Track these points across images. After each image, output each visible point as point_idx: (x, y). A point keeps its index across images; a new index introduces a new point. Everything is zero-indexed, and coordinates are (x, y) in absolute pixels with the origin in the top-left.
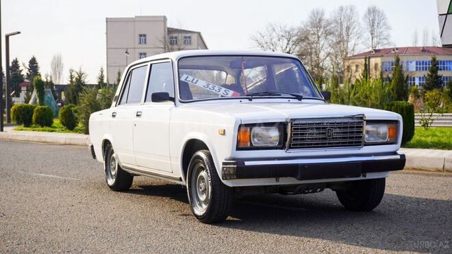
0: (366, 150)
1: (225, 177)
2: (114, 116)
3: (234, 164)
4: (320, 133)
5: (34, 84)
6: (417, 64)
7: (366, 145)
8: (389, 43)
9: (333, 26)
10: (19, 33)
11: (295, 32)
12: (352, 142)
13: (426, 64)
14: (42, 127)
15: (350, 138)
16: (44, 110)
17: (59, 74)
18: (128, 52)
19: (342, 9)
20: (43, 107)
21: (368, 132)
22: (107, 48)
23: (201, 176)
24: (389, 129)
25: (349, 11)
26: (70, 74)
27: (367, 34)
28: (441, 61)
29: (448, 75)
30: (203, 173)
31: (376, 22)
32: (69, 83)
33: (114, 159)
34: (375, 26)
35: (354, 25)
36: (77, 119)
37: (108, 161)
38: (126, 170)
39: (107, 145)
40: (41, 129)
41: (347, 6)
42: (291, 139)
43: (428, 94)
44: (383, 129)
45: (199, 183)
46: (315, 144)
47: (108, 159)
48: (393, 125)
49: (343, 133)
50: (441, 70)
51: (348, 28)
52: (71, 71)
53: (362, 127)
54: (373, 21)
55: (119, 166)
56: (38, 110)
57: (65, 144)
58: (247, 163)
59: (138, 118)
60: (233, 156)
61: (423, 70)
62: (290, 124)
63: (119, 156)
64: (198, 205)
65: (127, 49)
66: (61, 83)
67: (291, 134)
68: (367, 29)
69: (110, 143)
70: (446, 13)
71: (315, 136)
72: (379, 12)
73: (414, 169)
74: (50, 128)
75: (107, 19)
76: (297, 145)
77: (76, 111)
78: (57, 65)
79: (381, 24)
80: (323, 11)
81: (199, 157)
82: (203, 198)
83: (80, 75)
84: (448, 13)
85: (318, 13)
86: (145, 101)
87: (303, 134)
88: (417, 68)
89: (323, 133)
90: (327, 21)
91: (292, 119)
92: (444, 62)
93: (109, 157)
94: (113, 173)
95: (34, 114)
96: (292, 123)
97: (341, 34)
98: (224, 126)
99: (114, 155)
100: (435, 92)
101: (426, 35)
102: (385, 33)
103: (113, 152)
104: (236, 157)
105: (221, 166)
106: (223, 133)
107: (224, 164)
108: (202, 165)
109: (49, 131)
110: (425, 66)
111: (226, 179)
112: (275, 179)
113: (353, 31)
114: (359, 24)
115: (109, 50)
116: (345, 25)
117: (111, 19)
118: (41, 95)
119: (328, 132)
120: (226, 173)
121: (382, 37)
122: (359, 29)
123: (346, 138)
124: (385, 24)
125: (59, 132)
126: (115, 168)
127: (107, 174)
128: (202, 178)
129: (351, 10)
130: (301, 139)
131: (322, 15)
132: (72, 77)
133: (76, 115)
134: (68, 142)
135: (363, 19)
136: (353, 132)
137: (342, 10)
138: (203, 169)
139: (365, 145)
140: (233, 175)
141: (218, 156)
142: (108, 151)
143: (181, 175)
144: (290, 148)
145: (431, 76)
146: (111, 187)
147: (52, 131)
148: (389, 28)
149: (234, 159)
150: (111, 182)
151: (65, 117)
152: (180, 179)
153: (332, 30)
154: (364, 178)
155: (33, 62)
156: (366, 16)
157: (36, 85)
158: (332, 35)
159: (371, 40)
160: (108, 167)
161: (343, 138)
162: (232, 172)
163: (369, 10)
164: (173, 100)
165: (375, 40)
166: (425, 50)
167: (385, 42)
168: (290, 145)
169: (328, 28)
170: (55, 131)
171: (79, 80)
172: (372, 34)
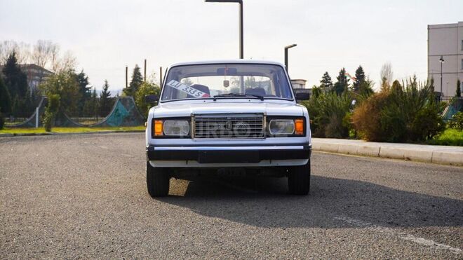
0: (269, 141)
10: (295, 45)
18: (444, 58)
22: (428, 56)
24: (295, 123)
42: (194, 131)
46: (217, 134)
60: (150, 143)
65: (442, 56)
67: (194, 127)
75: (429, 26)
76: (200, 135)
78: (386, 74)
91: (194, 114)
96: (194, 118)
115: (430, 58)
117: (432, 26)
130: (203, 131)
136: (254, 126)
155: (360, 72)
168: (195, 135)
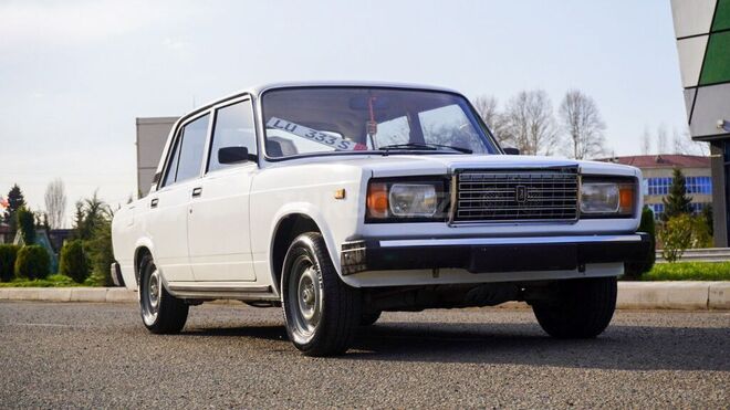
0: (583, 225)
1: (347, 270)
2: (154, 205)
3: (361, 245)
4: (505, 195)
5: (18, 220)
6: (650, 184)
7: (585, 217)
8: (602, 152)
9: (510, 124)
11: (449, 135)
12: (560, 211)
13: (665, 184)
14: (32, 279)
15: (556, 203)
16: (35, 251)
17: (59, 213)
19: (524, 97)
20: (33, 246)
21: (585, 198)
22: (139, 168)
23: (307, 277)
24: (620, 191)
25: (535, 100)
26: (76, 211)
27: (567, 138)
28: (689, 178)
29: (702, 201)
30: (309, 272)
31: (581, 117)
32: (75, 224)
33: (155, 281)
34: (580, 124)
35: (545, 123)
36: (90, 261)
37: (145, 284)
38: (176, 293)
39: (143, 256)
40: (30, 283)
41: (532, 93)
42: (456, 204)
43: (672, 222)
44: (612, 191)
45: (303, 289)
46: (498, 213)
47: (146, 281)
48: (627, 186)
49: (545, 194)
50: (689, 192)
51: (535, 128)
52: (80, 205)
53: (575, 185)
54: (576, 115)
55: (163, 289)
56: (24, 252)
57: (70, 301)
58: (383, 244)
59: (197, 199)
60: (360, 233)
61: (660, 192)
62: (454, 178)
63: (164, 273)
64: (300, 328)
66: (62, 228)
67: (457, 195)
68: (567, 128)
69: (149, 253)
70: (696, 84)
71: (497, 199)
72: (584, 100)
73: (659, 308)
74: (44, 282)
75: (137, 119)
76: (467, 213)
77: (88, 249)
78: (55, 198)
79: (589, 120)
80: (493, 101)
81: (302, 245)
82: (308, 315)
83: (95, 206)
84: (699, 86)
85: (485, 104)
86: (207, 171)
87: (478, 195)
88: (650, 189)
89: (511, 195)
90: (501, 116)
91: (456, 171)
92: (694, 178)
93: (146, 276)
94: (154, 304)
95: (18, 259)
96: (457, 177)
97: (523, 138)
98: (342, 184)
99: (155, 274)
100: (682, 219)
101: (662, 136)
102: (596, 134)
103: (153, 268)
104: (365, 234)
105: (339, 251)
106: (341, 195)
107: (345, 247)
108: (308, 258)
109: (43, 286)
110: (663, 186)
111: (348, 274)
112: (431, 271)
113: (544, 133)
114: (553, 121)
115: (141, 171)
116: (530, 123)
118: (29, 238)
119: (520, 193)
120: (349, 262)
121: (591, 142)
122: (553, 130)
123: (549, 203)
124: (595, 120)
125: (59, 286)
126: (157, 295)
127: (144, 307)
128: (308, 280)
129: (540, 98)
130: (474, 204)
131: (493, 105)
132: (80, 215)
133: (88, 254)
134: (75, 298)
135: (560, 112)
136: (561, 194)
137: (524, 99)
138: (308, 264)
139: (582, 218)
140: (360, 263)
141: (334, 237)
142: (144, 269)
143: (271, 282)
144: (455, 218)
145: (675, 200)
146: (150, 328)
147: (47, 286)
148: (602, 126)
149: (361, 238)
150: (150, 319)
151: (70, 260)
152: (270, 290)
153: (510, 132)
154: (581, 275)
155: (15, 195)
156: (564, 107)
157: (20, 221)
158: (509, 140)
159: (573, 146)
160: (145, 293)
161: (545, 203)
162: (358, 259)
163: (568, 96)
164: (255, 159)
165: (580, 146)
166: (662, 161)
167: (597, 149)
168: (455, 214)
169: (503, 128)
170: (53, 286)
171: (92, 214)
172: (575, 137)
